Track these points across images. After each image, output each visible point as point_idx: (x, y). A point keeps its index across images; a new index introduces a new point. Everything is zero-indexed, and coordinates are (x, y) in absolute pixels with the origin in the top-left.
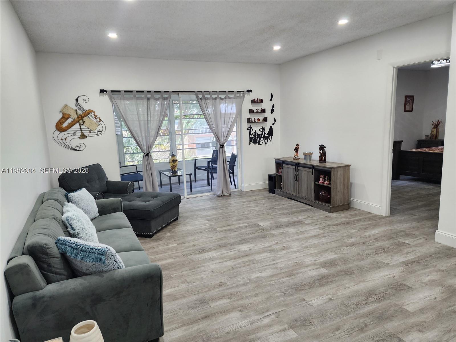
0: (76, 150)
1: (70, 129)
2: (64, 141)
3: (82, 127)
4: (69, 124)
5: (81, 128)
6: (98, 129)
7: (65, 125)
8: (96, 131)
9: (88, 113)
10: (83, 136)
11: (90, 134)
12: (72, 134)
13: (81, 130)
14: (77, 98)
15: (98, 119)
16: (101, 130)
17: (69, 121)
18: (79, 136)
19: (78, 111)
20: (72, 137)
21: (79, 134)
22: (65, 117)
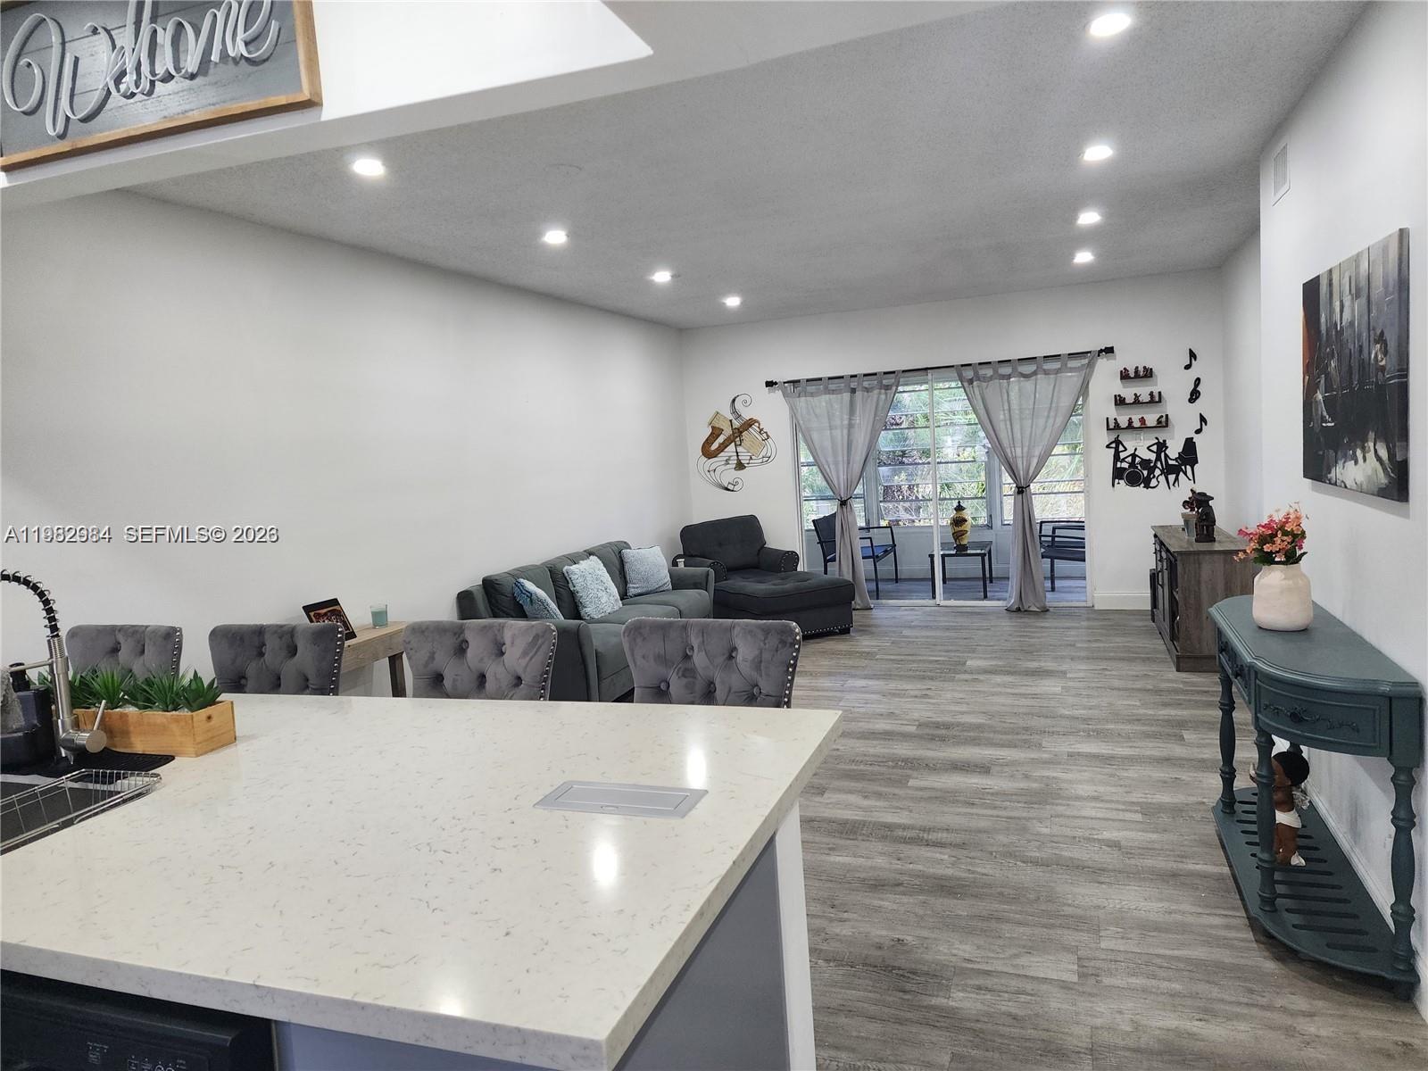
0: (729, 490)
1: (722, 454)
2: (712, 473)
3: (739, 449)
4: (720, 445)
5: (737, 453)
6: (763, 453)
7: (715, 446)
8: (761, 456)
9: (750, 423)
10: (740, 466)
11: (751, 461)
12: (723, 463)
13: (738, 456)
14: (734, 400)
15: (765, 435)
16: (769, 454)
17: (721, 439)
18: (734, 466)
19: (734, 421)
20: (724, 468)
21: (734, 462)
22: (716, 432)
